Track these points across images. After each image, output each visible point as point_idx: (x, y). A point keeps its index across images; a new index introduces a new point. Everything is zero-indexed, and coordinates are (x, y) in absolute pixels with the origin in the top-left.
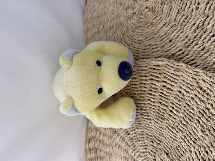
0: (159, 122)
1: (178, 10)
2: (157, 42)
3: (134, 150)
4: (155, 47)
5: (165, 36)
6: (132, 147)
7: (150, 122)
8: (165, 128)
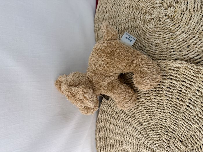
0: (175, 115)
1: (198, 20)
2: (174, 46)
3: (147, 139)
4: (172, 50)
5: (182, 42)
6: (145, 136)
7: (166, 115)
8: (181, 120)
